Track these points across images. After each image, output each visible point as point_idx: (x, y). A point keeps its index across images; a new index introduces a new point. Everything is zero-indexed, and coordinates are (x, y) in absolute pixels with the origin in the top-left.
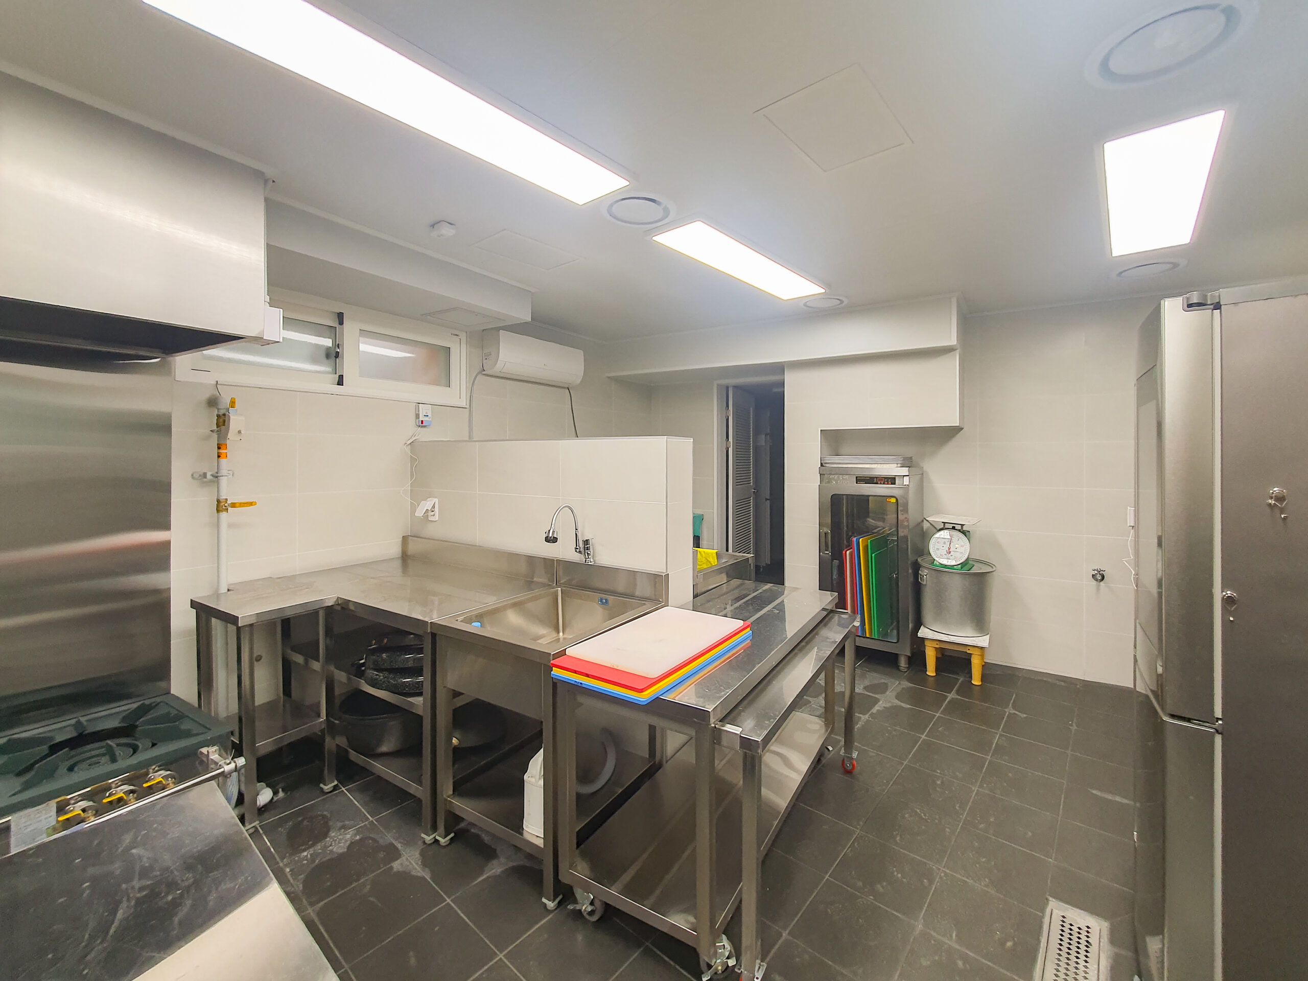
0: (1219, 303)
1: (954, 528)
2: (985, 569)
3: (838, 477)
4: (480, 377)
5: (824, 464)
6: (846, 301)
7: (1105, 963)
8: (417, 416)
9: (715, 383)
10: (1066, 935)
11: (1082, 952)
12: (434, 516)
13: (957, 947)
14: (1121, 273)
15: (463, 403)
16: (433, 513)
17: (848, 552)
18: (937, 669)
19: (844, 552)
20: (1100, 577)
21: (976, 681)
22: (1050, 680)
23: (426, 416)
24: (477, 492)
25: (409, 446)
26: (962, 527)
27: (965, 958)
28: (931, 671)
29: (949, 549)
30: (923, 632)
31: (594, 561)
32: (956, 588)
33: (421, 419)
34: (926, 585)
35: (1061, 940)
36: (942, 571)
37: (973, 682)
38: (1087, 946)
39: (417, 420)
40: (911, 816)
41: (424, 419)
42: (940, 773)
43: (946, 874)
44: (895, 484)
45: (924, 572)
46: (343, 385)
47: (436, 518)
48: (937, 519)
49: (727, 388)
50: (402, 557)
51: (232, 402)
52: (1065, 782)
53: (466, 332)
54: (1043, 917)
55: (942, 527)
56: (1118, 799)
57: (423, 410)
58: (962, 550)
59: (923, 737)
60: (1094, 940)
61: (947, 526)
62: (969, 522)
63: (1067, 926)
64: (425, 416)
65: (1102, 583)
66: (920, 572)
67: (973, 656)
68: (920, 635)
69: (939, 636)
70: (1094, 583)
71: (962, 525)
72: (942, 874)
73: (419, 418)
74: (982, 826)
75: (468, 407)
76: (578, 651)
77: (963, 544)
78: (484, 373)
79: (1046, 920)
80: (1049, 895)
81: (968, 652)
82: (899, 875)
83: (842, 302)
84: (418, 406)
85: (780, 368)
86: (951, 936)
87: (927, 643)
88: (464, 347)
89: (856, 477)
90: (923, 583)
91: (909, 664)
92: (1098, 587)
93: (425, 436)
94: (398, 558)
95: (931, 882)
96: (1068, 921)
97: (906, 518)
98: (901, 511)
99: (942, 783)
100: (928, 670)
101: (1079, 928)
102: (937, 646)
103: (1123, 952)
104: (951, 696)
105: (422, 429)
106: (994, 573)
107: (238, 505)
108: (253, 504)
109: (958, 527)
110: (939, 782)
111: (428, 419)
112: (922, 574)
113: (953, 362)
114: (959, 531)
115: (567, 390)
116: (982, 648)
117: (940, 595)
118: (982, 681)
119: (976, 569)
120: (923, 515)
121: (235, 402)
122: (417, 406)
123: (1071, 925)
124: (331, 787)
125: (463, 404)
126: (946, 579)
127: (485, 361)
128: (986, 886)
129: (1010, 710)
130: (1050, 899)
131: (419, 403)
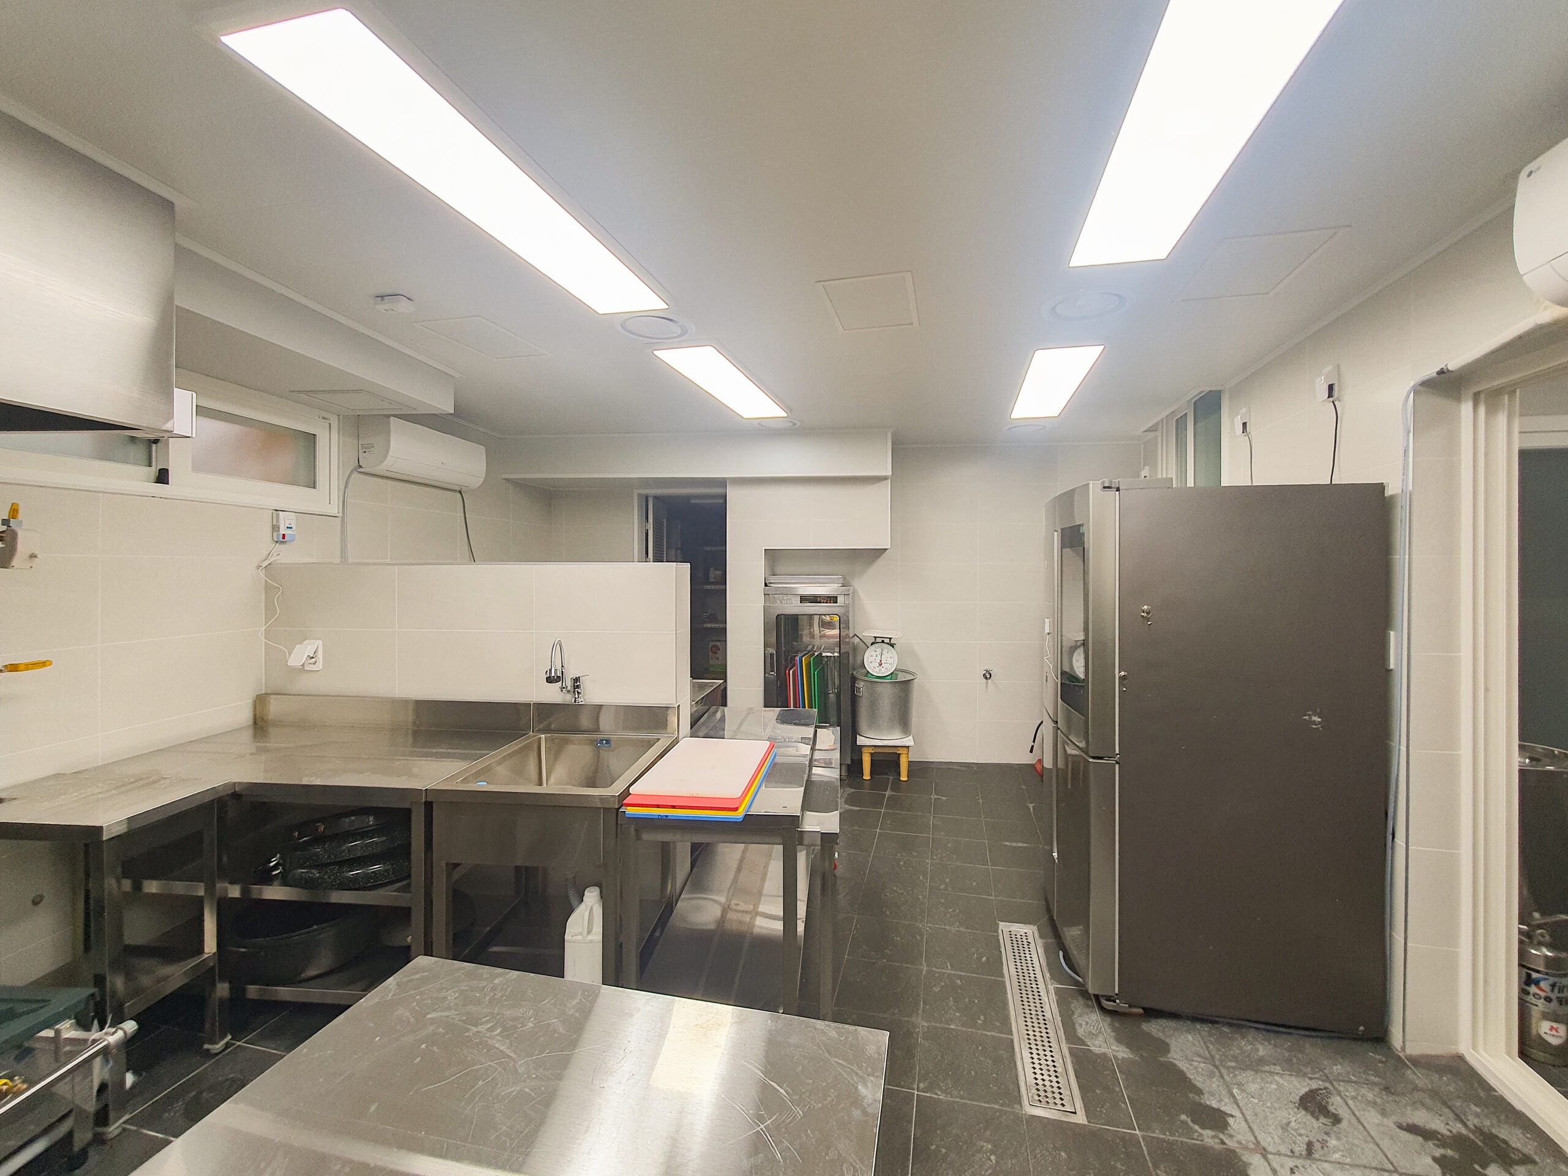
0: (1119, 488)
1: (883, 642)
2: (909, 677)
3: (783, 597)
4: (355, 475)
5: (768, 585)
6: (798, 424)
7: (1041, 951)
8: (275, 528)
9: (636, 492)
10: (1015, 942)
11: (1027, 950)
12: (314, 664)
13: (953, 972)
14: (1010, 429)
15: (334, 509)
16: (314, 660)
17: (791, 672)
18: (872, 773)
19: (787, 672)
20: (987, 676)
21: (904, 778)
22: (955, 767)
23: (289, 528)
24: (397, 630)
25: (264, 570)
26: (890, 641)
27: (960, 977)
28: (867, 776)
29: (881, 661)
30: (861, 741)
31: (585, 700)
32: (886, 694)
33: (282, 532)
34: (862, 696)
35: (1013, 946)
36: (875, 681)
37: (901, 779)
38: (1028, 945)
39: (275, 534)
40: (891, 894)
41: (287, 532)
42: (900, 856)
43: (930, 928)
44: (837, 603)
45: (860, 685)
46: (168, 484)
47: (319, 666)
48: (868, 634)
49: (647, 498)
50: (255, 723)
51: (14, 509)
52: (986, 841)
53: (339, 415)
54: (998, 936)
55: (874, 641)
56: (1020, 845)
57: (285, 520)
58: (891, 661)
59: (878, 830)
60: (1031, 940)
61: (878, 640)
62: (896, 635)
63: (1014, 937)
64: (287, 528)
65: (989, 681)
66: (856, 685)
67: (901, 756)
68: (858, 743)
69: (875, 742)
70: (985, 680)
71: (890, 639)
72: (928, 929)
73: (279, 531)
74: (942, 887)
75: (340, 515)
76: (641, 788)
77: (891, 656)
78: (361, 470)
79: (1001, 937)
80: (999, 921)
81: (898, 752)
82: (899, 939)
83: (795, 424)
84: (278, 516)
85: (722, 483)
86: (947, 967)
87: (864, 750)
88: (335, 435)
89: (801, 597)
90: (859, 695)
91: (848, 773)
92: (987, 683)
93: (285, 556)
94: (248, 726)
95: (922, 936)
96: (1013, 933)
97: (847, 635)
98: (843, 628)
99: (904, 862)
100: (864, 774)
101: (1021, 935)
102: (873, 752)
103: (1049, 941)
104: (888, 793)
105: (280, 545)
106: (915, 680)
107: (22, 667)
108: (47, 663)
109: (887, 641)
110: (902, 863)
111: (292, 533)
112: (859, 686)
113: (885, 489)
114: (888, 644)
115: (460, 495)
116: (908, 747)
117: (873, 704)
118: (908, 777)
119: (901, 677)
120: (854, 631)
121: (17, 511)
122: (275, 515)
123: (1016, 935)
124: (223, 1045)
125: (334, 512)
126: (880, 689)
127: (362, 455)
128: (957, 927)
129: (933, 796)
130: (1000, 923)
131: (277, 510)
